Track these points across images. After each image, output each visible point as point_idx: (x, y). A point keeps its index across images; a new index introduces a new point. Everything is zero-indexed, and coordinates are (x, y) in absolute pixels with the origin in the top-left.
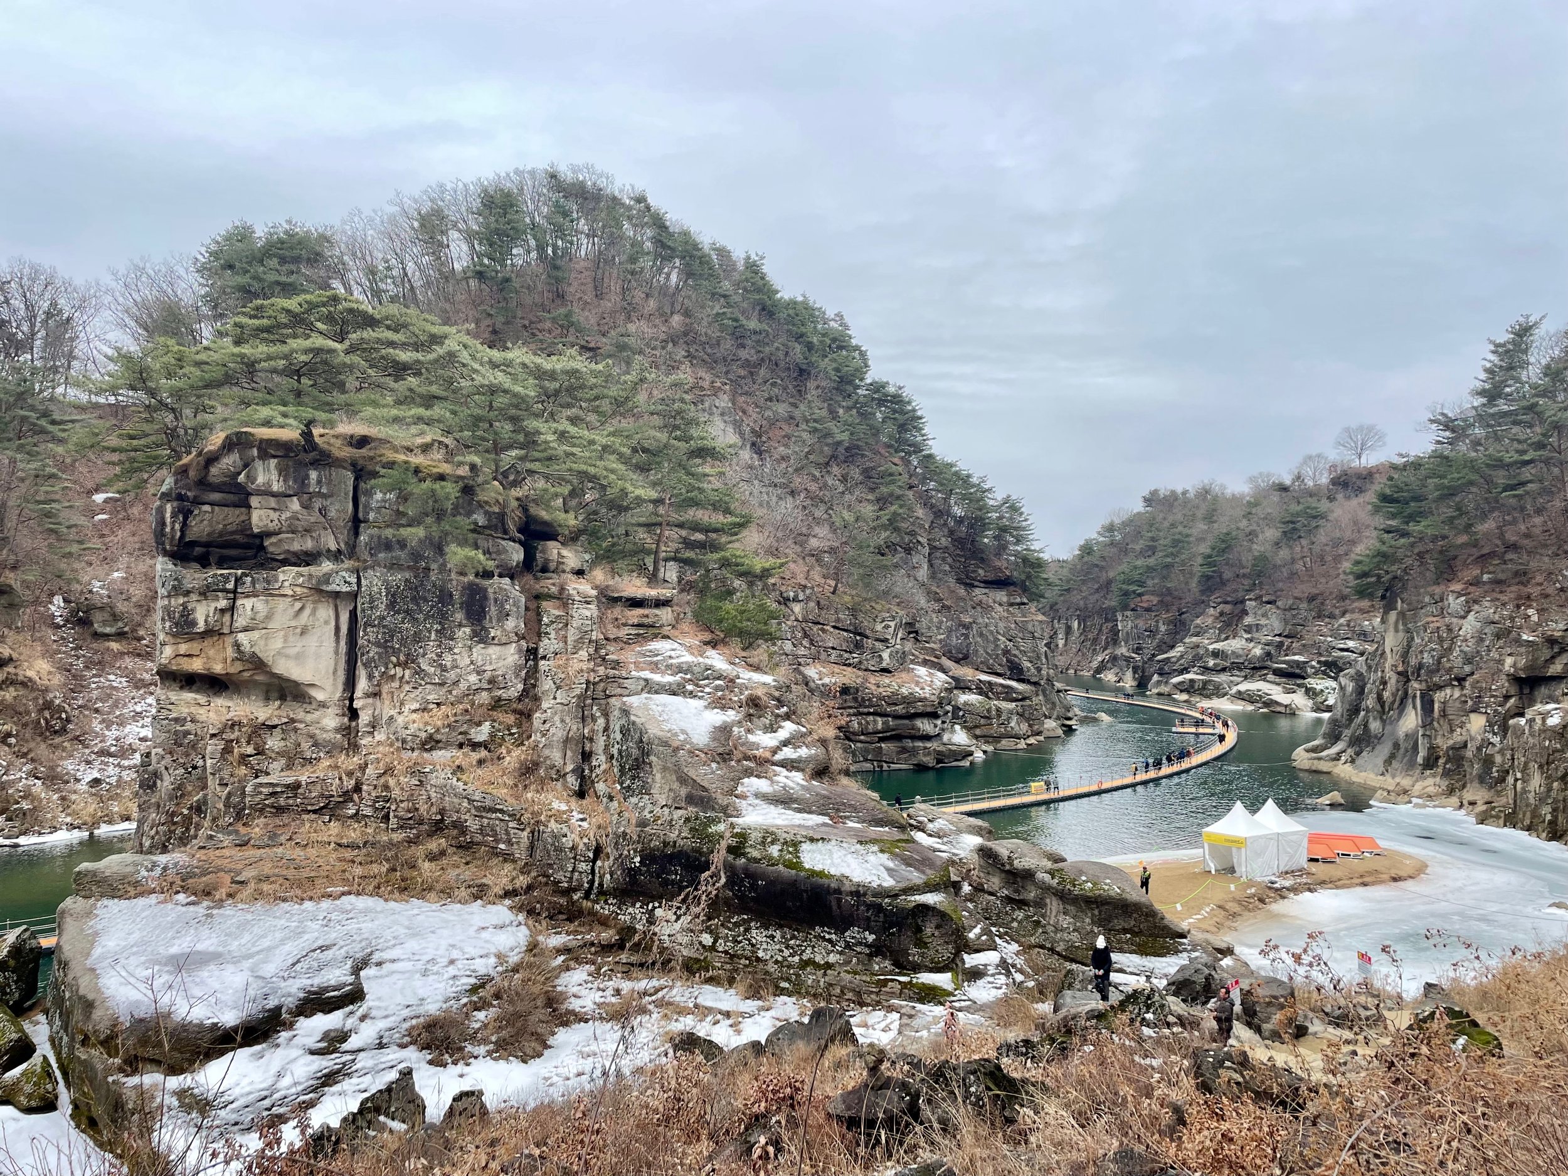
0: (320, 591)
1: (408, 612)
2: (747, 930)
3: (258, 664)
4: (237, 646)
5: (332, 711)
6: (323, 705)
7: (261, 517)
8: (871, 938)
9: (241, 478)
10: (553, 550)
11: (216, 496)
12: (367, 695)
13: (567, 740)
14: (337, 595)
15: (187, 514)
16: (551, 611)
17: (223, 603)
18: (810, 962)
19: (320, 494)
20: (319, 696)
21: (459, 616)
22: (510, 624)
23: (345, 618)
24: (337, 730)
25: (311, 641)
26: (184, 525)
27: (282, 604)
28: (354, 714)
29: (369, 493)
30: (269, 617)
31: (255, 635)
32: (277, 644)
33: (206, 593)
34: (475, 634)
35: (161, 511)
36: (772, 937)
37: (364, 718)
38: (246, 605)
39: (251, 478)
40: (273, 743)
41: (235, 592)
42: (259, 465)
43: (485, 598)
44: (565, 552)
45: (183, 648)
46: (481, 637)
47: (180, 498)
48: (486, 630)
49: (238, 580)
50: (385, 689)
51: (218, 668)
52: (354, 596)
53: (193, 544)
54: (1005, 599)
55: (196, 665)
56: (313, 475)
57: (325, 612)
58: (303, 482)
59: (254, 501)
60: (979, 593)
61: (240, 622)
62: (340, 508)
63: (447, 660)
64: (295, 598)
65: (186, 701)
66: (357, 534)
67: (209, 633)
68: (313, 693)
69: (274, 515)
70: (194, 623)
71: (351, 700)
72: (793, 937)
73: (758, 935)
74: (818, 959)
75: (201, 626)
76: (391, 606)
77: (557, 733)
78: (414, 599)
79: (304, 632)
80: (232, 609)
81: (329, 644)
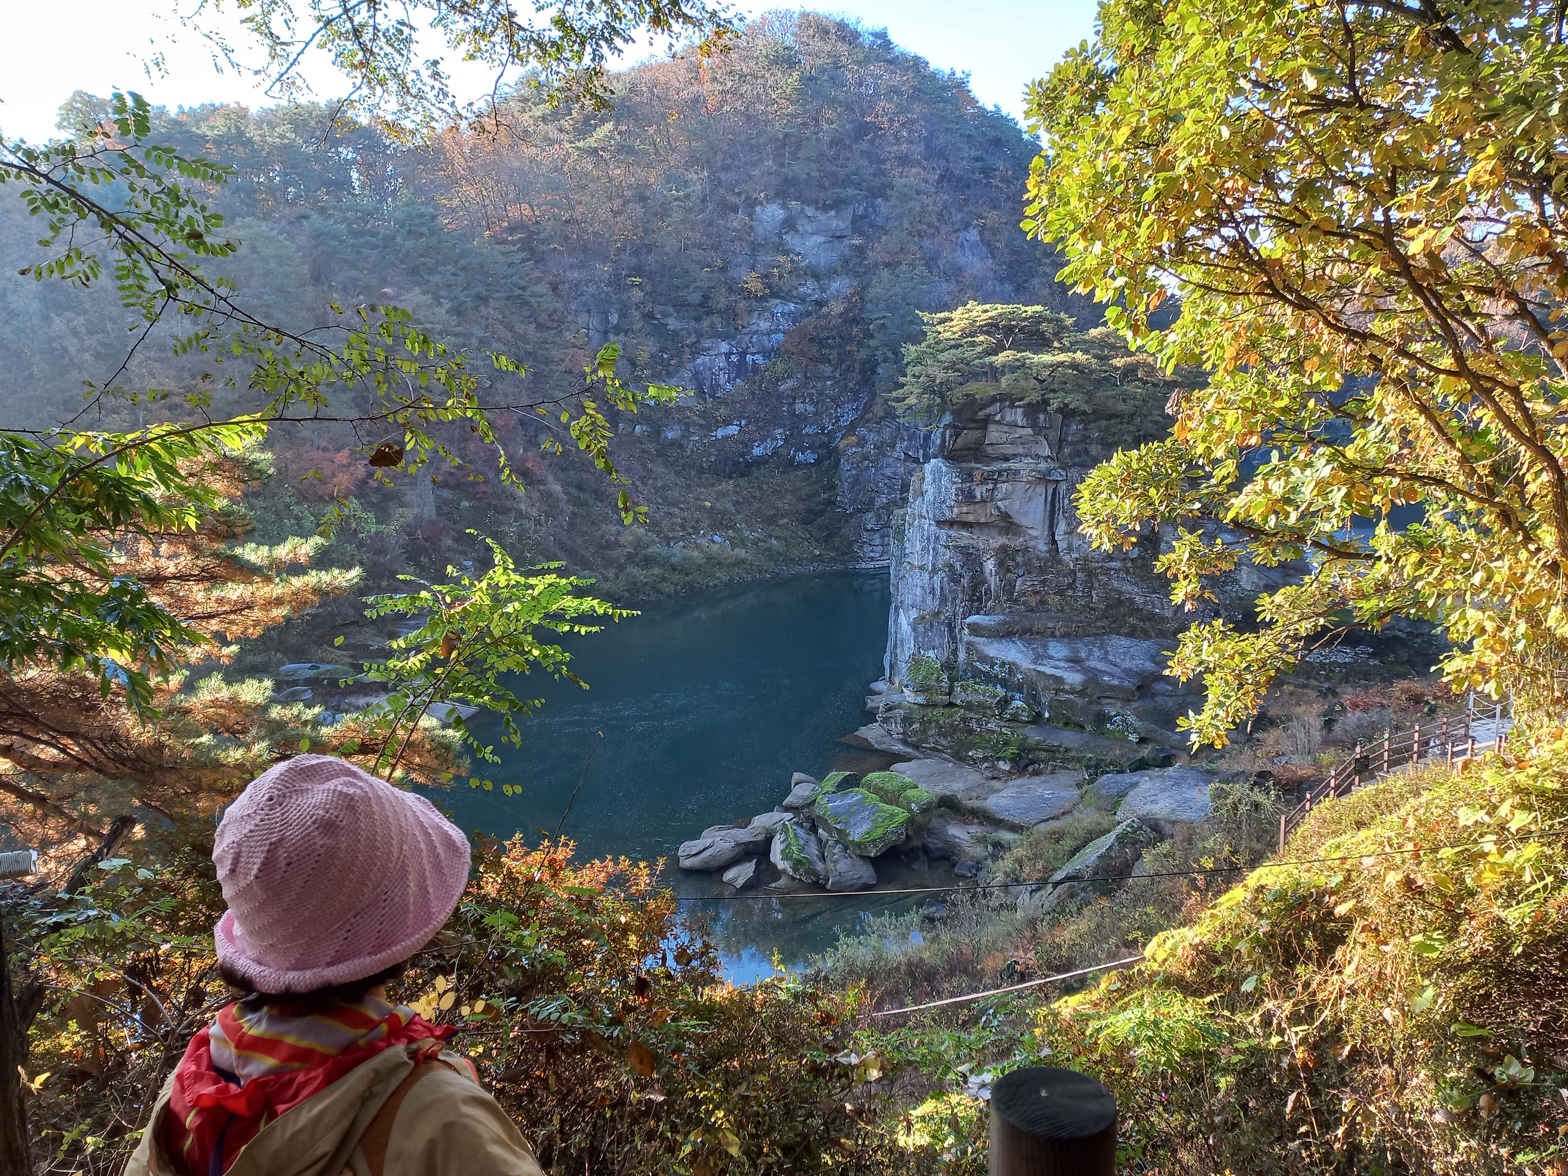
3: (1006, 517)
4: (998, 508)
6: (1036, 538)
7: (993, 436)
9: (998, 418)
11: (972, 425)
12: (1064, 533)
14: (1051, 481)
15: (958, 435)
17: (991, 486)
19: (1045, 428)
20: (1035, 533)
23: (1050, 491)
24: (1049, 551)
25: (1032, 505)
26: (955, 441)
27: (1020, 486)
28: (1054, 542)
29: (1068, 426)
30: (1013, 493)
31: (1007, 502)
32: (1016, 506)
33: (980, 480)
35: (943, 434)
37: (1062, 545)
38: (1003, 487)
39: (1003, 418)
40: (1019, 559)
41: (995, 480)
42: (1008, 411)
45: (965, 509)
47: (955, 427)
49: (1000, 474)
50: (1076, 530)
51: (983, 520)
55: (971, 518)
56: (1043, 417)
57: (1041, 489)
58: (1035, 420)
59: (992, 427)
61: (999, 495)
62: (1054, 435)
64: (1027, 482)
65: (964, 537)
66: (1060, 448)
67: (981, 501)
68: (1030, 532)
69: (1004, 436)
71: (1053, 535)
79: (1030, 499)
80: (995, 489)
81: (1041, 506)
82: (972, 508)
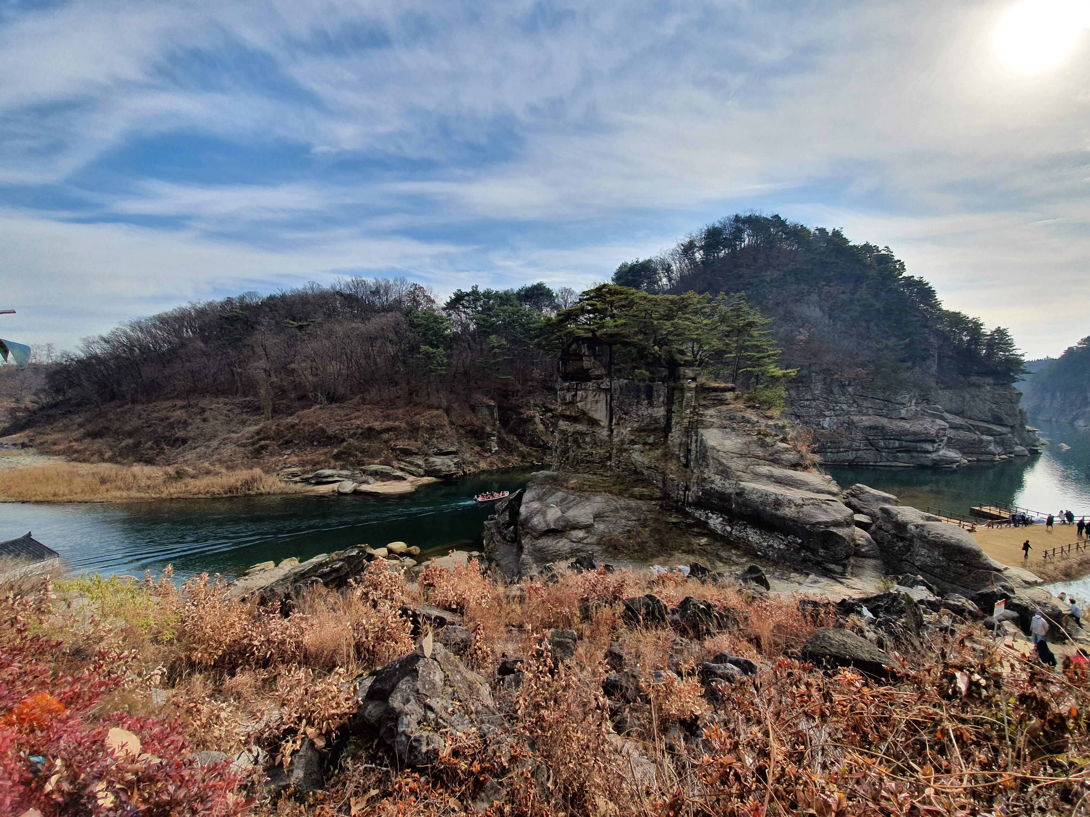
0: (600, 389)
1: (627, 395)
2: (745, 528)
3: (584, 413)
4: (578, 407)
5: (606, 429)
6: (603, 427)
7: (587, 363)
8: (800, 541)
9: (578, 351)
10: (682, 370)
11: (573, 358)
12: (615, 424)
13: (681, 444)
14: (605, 390)
15: (565, 364)
16: (677, 394)
17: (573, 393)
18: (772, 546)
19: (599, 355)
20: (602, 424)
21: (643, 396)
22: (661, 399)
23: (609, 397)
24: (607, 436)
25: (599, 405)
26: (565, 368)
27: (590, 393)
28: (612, 431)
29: (615, 354)
30: (586, 397)
31: (583, 403)
32: (589, 406)
33: (569, 390)
34: (649, 403)
36: (756, 533)
37: (615, 432)
38: (580, 393)
39: (580, 351)
40: (588, 439)
41: (576, 389)
42: (582, 346)
43: (652, 390)
44: (687, 371)
45: (564, 407)
46: (651, 404)
47: (563, 359)
48: (653, 401)
49: (577, 384)
50: (621, 422)
51: (574, 414)
52: (610, 389)
53: (569, 373)
54: (991, 382)
55: (568, 413)
56: (597, 348)
57: (603, 396)
58: (594, 350)
59: (584, 358)
60: (974, 379)
61: (578, 399)
62: (606, 359)
63: (640, 413)
64: (593, 391)
66: (610, 368)
67: (570, 403)
68: (600, 423)
70: (566, 400)
71: (611, 426)
72: (765, 534)
73: (750, 531)
74: (775, 546)
75: (568, 401)
76: (621, 393)
77: (677, 441)
78: (628, 391)
79: (597, 402)
80: (576, 395)
81: (604, 406)
82: (567, 406)
